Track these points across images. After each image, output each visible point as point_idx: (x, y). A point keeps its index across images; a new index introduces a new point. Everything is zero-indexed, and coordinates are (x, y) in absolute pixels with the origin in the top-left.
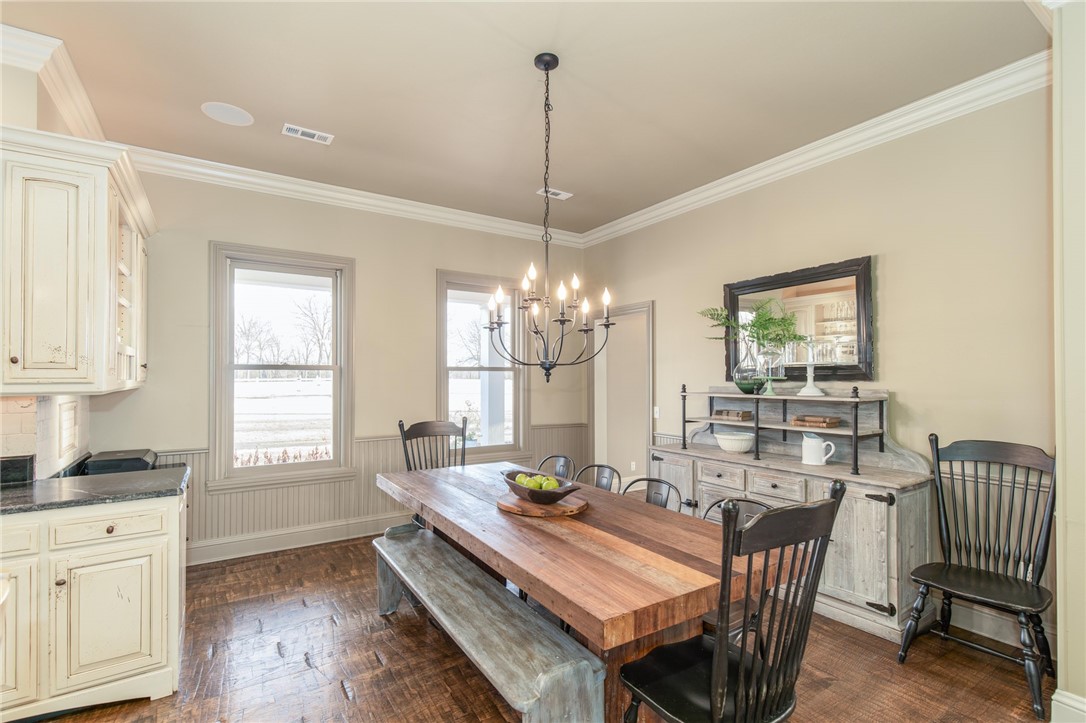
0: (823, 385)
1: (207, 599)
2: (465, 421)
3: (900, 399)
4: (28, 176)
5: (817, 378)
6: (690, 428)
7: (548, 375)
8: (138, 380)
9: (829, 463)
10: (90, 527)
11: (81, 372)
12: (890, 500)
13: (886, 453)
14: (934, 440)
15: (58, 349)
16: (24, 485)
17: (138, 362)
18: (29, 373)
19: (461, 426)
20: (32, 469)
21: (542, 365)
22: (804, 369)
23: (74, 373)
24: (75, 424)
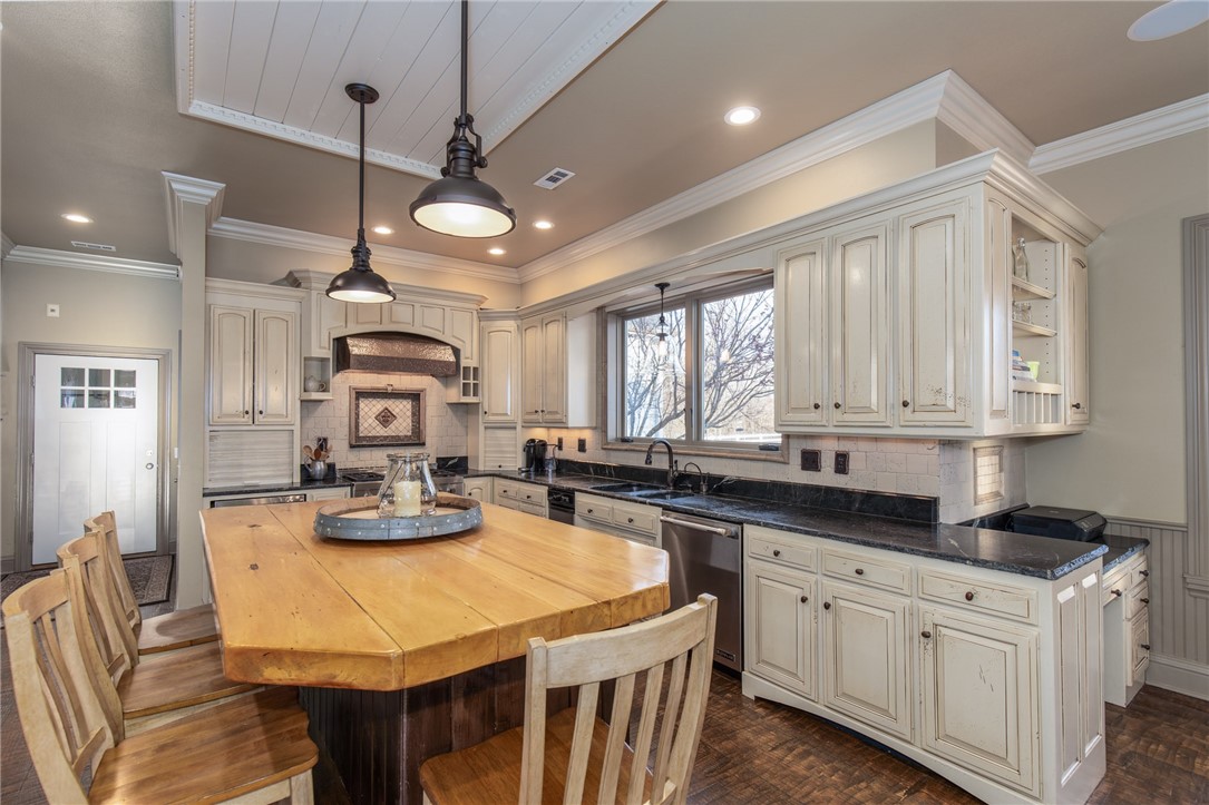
1: (1161, 748)
4: (913, 224)
8: (1069, 423)
10: (952, 587)
11: (959, 416)
15: (939, 391)
16: (930, 526)
17: (1068, 399)
18: (918, 416)
20: (936, 512)
23: (951, 416)
24: (1001, 470)
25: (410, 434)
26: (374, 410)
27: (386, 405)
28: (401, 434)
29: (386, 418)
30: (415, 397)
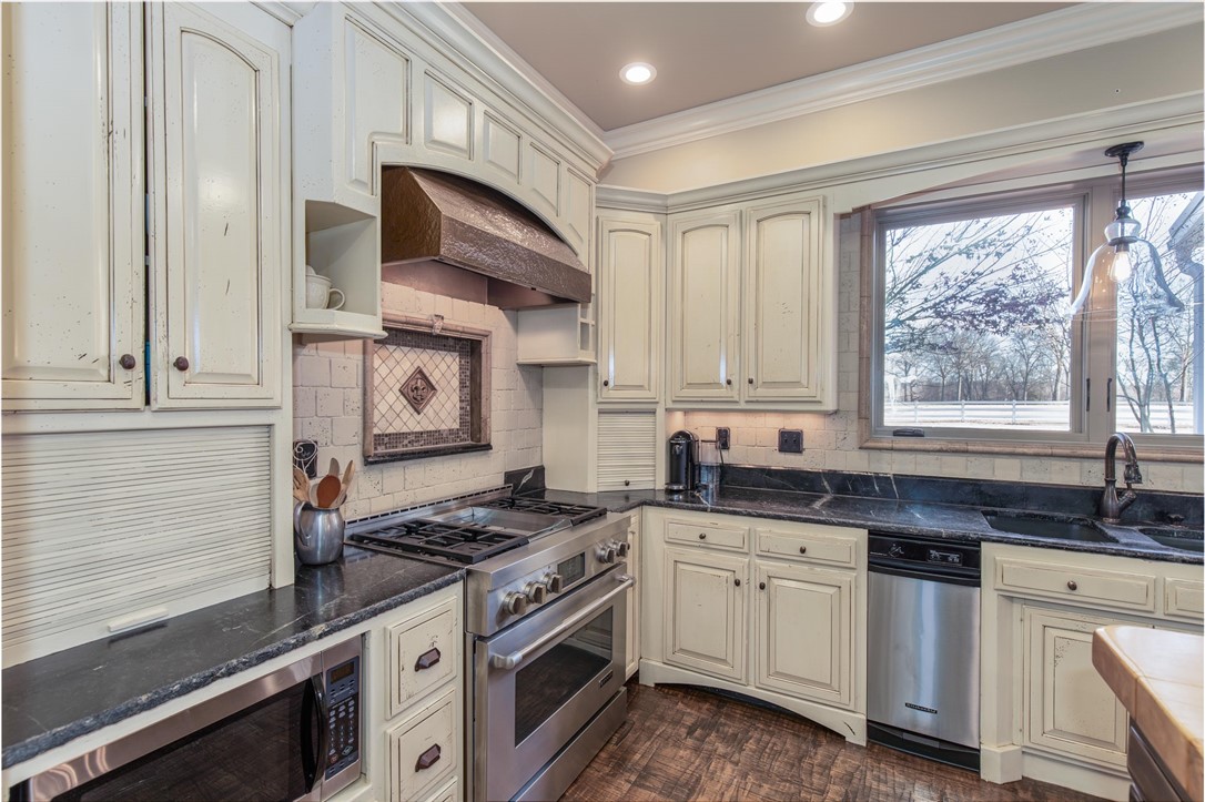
25: (456, 426)
26: (398, 372)
27: (418, 363)
28: (443, 427)
29: (418, 391)
30: (470, 348)
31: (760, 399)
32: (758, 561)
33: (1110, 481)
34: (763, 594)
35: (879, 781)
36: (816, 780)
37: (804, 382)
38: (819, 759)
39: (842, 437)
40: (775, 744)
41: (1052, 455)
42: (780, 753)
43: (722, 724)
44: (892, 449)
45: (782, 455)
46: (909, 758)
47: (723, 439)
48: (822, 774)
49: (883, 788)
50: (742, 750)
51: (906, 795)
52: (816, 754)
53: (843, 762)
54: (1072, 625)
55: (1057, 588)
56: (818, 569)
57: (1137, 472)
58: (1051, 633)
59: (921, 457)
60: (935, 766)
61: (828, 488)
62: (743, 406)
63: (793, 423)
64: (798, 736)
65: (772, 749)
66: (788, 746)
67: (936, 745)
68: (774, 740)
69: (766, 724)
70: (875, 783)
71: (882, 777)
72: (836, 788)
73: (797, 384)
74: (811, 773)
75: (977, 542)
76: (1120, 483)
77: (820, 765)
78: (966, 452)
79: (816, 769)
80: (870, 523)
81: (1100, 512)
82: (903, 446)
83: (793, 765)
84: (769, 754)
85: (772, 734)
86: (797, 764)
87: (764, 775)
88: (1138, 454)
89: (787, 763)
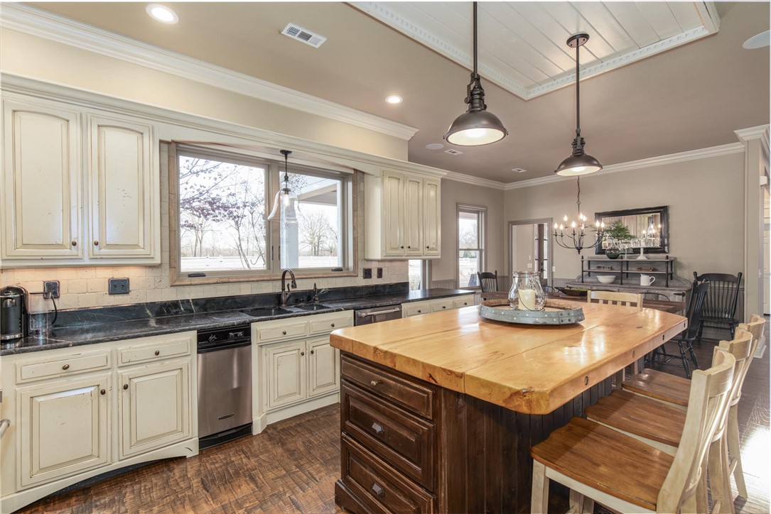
0: (646, 255)
2: (496, 272)
3: (678, 260)
5: (644, 253)
6: (584, 273)
7: (579, 252)
9: (651, 285)
12: (683, 295)
13: (673, 280)
14: (695, 274)
19: (494, 274)
21: (577, 248)
22: (640, 249)
31: (103, 257)
32: (119, 372)
33: (283, 289)
34: (126, 393)
35: (213, 463)
36: (182, 485)
37: (141, 244)
38: (177, 475)
39: (158, 280)
40: (145, 486)
41: (263, 280)
42: (152, 487)
43: (95, 501)
44: (191, 285)
45: (112, 297)
46: (221, 446)
47: (52, 290)
48: (184, 480)
49: (217, 465)
50: (123, 504)
51: (229, 461)
52: (174, 474)
53: (191, 468)
54: (283, 350)
55: (279, 335)
56: (167, 362)
57: (295, 284)
58: (277, 356)
59: (206, 287)
60: (234, 442)
61: (150, 314)
62: (87, 262)
63: (120, 274)
64: (158, 473)
65: (145, 489)
66: (154, 481)
67: (234, 431)
68: (143, 485)
69: (131, 481)
70: (213, 466)
71: (214, 461)
72: (196, 480)
73: (136, 246)
74: (178, 484)
75: (249, 324)
76: (287, 290)
77: (180, 477)
78: (229, 282)
79: (179, 481)
80: (198, 326)
81: (280, 303)
82: (197, 282)
83: (164, 488)
84: (146, 493)
85: (139, 482)
86: (166, 486)
87: (150, 504)
88: (296, 277)
89: (160, 489)
